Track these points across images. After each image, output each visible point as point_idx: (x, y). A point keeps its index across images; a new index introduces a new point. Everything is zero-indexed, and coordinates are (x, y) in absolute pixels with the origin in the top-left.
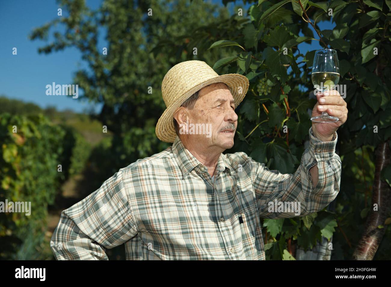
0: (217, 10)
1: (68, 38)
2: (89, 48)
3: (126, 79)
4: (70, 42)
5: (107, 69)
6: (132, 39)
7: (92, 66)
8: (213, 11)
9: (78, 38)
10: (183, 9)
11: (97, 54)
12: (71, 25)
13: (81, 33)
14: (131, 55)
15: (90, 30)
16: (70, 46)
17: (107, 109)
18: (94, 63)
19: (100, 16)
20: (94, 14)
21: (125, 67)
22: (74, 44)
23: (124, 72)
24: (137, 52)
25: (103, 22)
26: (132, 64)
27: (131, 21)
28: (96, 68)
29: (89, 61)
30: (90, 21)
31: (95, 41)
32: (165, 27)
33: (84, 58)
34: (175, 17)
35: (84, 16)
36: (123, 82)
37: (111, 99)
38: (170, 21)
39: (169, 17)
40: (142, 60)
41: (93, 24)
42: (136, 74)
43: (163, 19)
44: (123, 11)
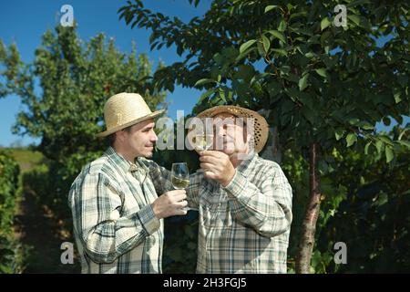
0: (126, 58)
1: (9, 87)
2: (26, 94)
3: (62, 116)
4: (11, 90)
5: (44, 108)
6: (64, 84)
7: (30, 108)
8: (122, 59)
9: (17, 86)
10: (101, 58)
11: (34, 98)
12: (10, 77)
13: (19, 82)
14: (64, 97)
15: (26, 80)
16: (10, 93)
18: (32, 104)
19: (34, 68)
20: (28, 66)
21: (60, 107)
22: (14, 91)
23: (59, 111)
24: (68, 95)
25: (37, 73)
26: (65, 104)
27: (60, 70)
28: (35, 109)
29: (28, 104)
30: (25, 72)
31: (31, 88)
32: (88, 72)
33: (23, 102)
34: (96, 66)
35: (20, 69)
36: (60, 118)
37: (51, 133)
38: (92, 68)
39: (90, 66)
40: (73, 100)
41: (28, 75)
42: (70, 111)
43: (87, 67)
44: (52, 63)
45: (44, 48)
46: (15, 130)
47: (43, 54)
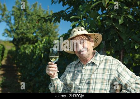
0: (45, 12)
2: (8, 22)
3: (20, 31)
4: (3, 20)
5: (14, 28)
6: (22, 19)
7: (9, 27)
8: (44, 12)
9: (5, 19)
10: (36, 11)
11: (11, 24)
12: (3, 16)
13: (6, 18)
14: (21, 24)
15: (9, 17)
16: (2, 21)
17: (14, 40)
18: (10, 26)
19: (11, 13)
20: (10, 12)
21: (20, 28)
22: (4, 21)
23: (20, 29)
24: (23, 23)
25: (13, 15)
26: (22, 26)
27: (21, 14)
28: (11, 28)
29: (9, 26)
31: (10, 20)
32: (31, 16)
33: (7, 25)
34: (34, 13)
35: (7, 13)
37: (16, 37)
38: (32, 14)
39: (32, 13)
40: (25, 25)
41: (9, 15)
42: (23, 29)
44: (18, 11)
45: (16, 6)
46: (4, 34)
47: (15, 8)
